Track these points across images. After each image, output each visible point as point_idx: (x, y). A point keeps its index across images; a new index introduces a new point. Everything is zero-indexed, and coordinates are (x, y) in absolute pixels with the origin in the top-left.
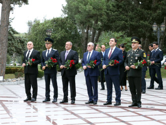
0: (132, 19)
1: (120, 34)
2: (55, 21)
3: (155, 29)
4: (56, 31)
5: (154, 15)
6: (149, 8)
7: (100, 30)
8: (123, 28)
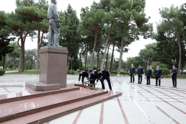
0: (163, 57)
1: (159, 62)
2: (136, 57)
3: (172, 61)
4: (136, 61)
5: (172, 56)
6: (170, 54)
7: (151, 61)
8: (160, 60)
